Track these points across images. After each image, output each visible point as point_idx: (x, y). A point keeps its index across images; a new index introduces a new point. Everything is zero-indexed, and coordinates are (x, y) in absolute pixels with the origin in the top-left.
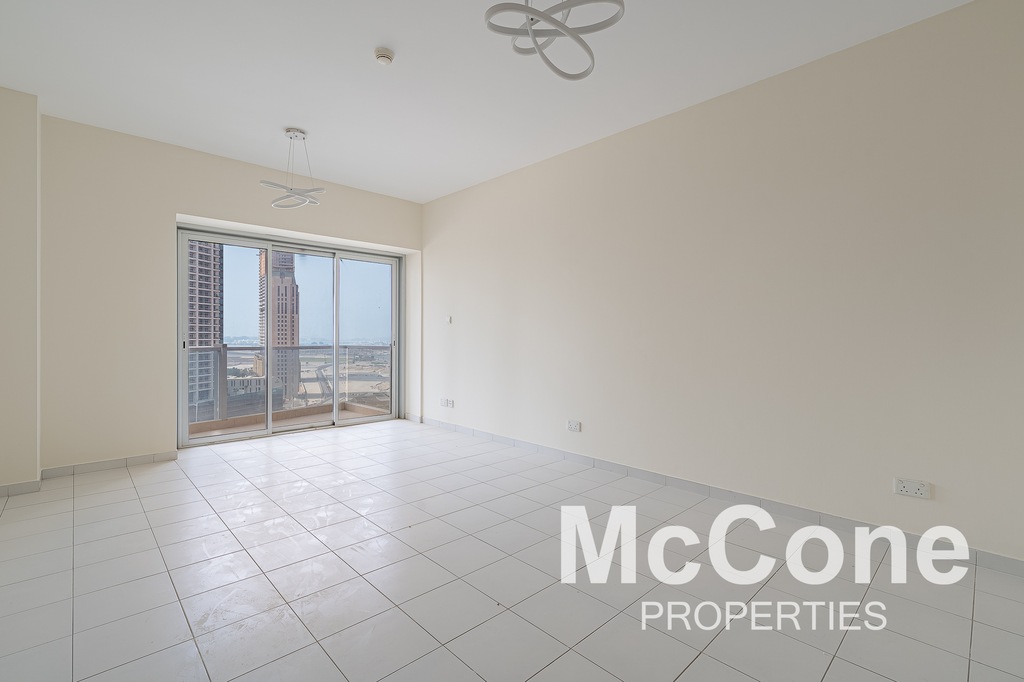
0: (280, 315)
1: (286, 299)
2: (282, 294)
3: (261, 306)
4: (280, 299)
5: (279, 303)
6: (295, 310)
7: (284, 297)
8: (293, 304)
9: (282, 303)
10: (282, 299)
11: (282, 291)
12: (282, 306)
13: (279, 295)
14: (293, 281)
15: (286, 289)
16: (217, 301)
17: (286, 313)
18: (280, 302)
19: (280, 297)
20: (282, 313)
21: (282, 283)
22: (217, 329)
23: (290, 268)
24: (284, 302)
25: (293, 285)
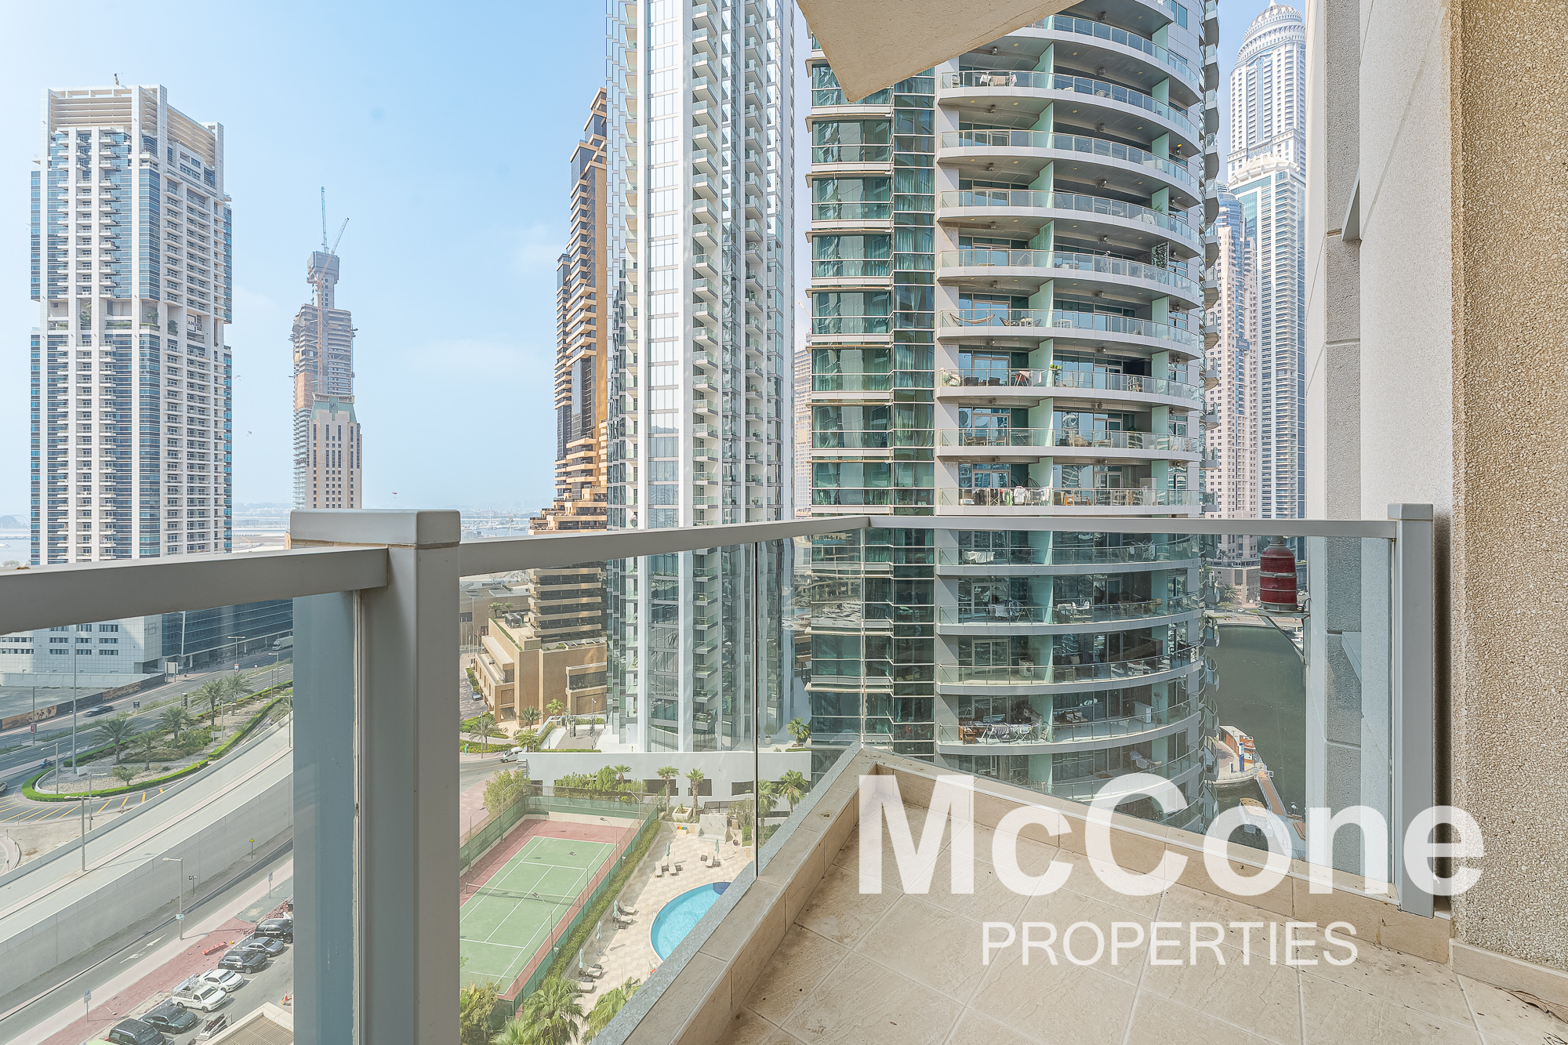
0: (331, 469)
1: (340, 446)
2: (334, 438)
3: (296, 455)
4: (331, 445)
5: (328, 451)
6: (355, 460)
7: (337, 442)
8: (352, 452)
9: (334, 452)
10: (334, 445)
11: (334, 432)
12: (334, 455)
13: (328, 438)
14: (352, 417)
15: (340, 430)
16: (221, 446)
17: (340, 466)
18: (330, 449)
19: (331, 442)
20: (334, 466)
21: (333, 420)
22: (221, 491)
23: (346, 398)
24: (337, 449)
25: (352, 424)
